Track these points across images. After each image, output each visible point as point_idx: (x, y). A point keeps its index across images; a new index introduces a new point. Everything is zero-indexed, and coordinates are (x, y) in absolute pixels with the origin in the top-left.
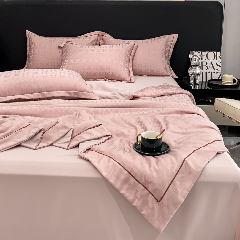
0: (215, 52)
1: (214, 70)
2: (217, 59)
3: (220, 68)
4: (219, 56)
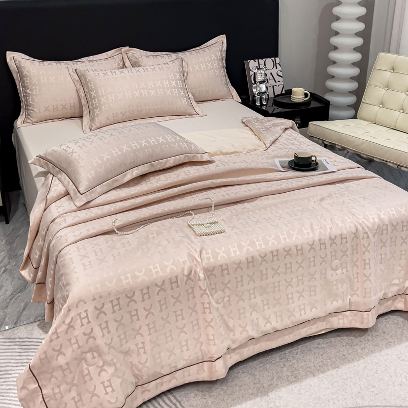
0: (273, 59)
1: (276, 82)
2: (276, 68)
3: (281, 79)
4: (279, 64)
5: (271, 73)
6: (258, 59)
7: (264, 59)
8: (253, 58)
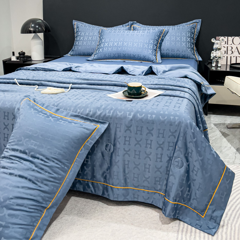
1: (239, 54)
5: (237, 48)
6: (228, 36)
7: (233, 37)
8: (224, 36)
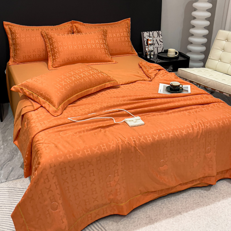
0: (158, 31)
1: (159, 45)
2: (159, 37)
3: (162, 44)
4: (161, 35)
5: (156, 40)
6: (149, 31)
